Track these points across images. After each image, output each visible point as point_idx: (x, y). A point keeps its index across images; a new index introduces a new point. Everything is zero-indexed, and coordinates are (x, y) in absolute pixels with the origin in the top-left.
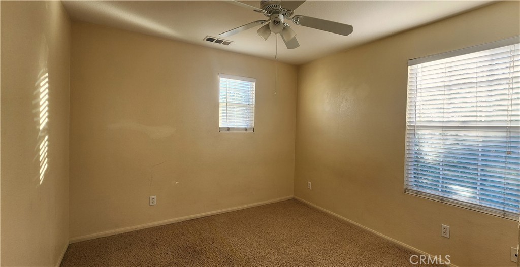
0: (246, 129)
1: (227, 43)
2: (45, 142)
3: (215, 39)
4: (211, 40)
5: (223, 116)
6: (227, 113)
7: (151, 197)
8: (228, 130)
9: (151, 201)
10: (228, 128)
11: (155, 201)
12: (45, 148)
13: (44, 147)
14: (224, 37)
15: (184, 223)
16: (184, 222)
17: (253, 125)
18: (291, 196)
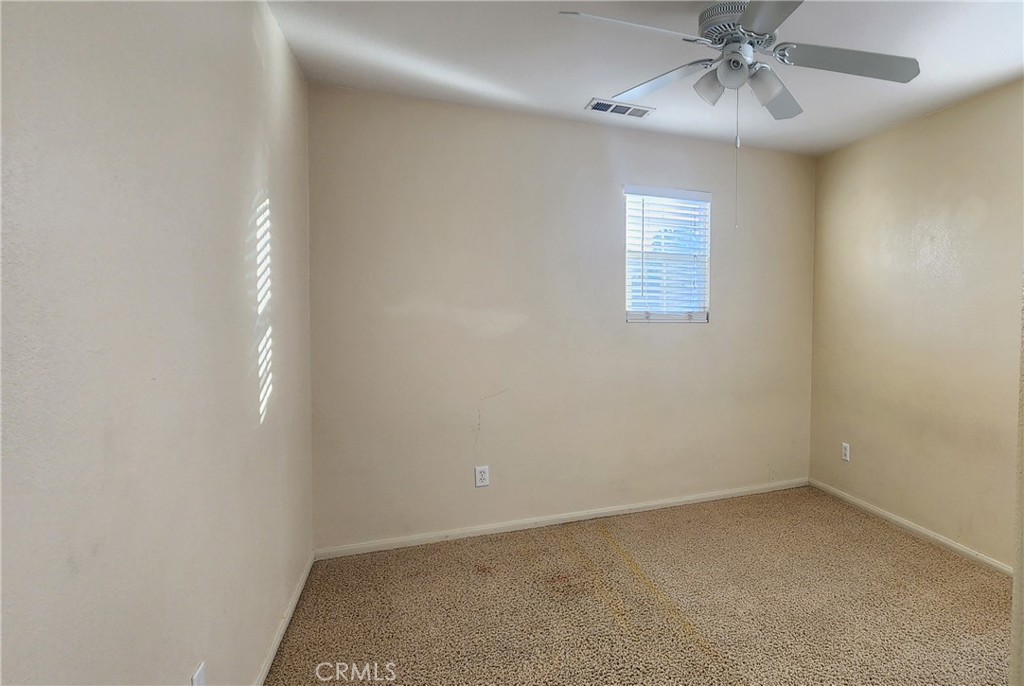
0: (690, 315)
1: (640, 113)
2: (268, 340)
3: (610, 106)
4: (601, 107)
5: (634, 284)
6: (643, 277)
7: (479, 469)
8: (647, 318)
9: (478, 476)
10: (647, 313)
11: (487, 476)
12: (268, 352)
13: (265, 349)
14: (631, 97)
15: (551, 529)
16: (550, 527)
17: (707, 305)
18: (802, 480)
